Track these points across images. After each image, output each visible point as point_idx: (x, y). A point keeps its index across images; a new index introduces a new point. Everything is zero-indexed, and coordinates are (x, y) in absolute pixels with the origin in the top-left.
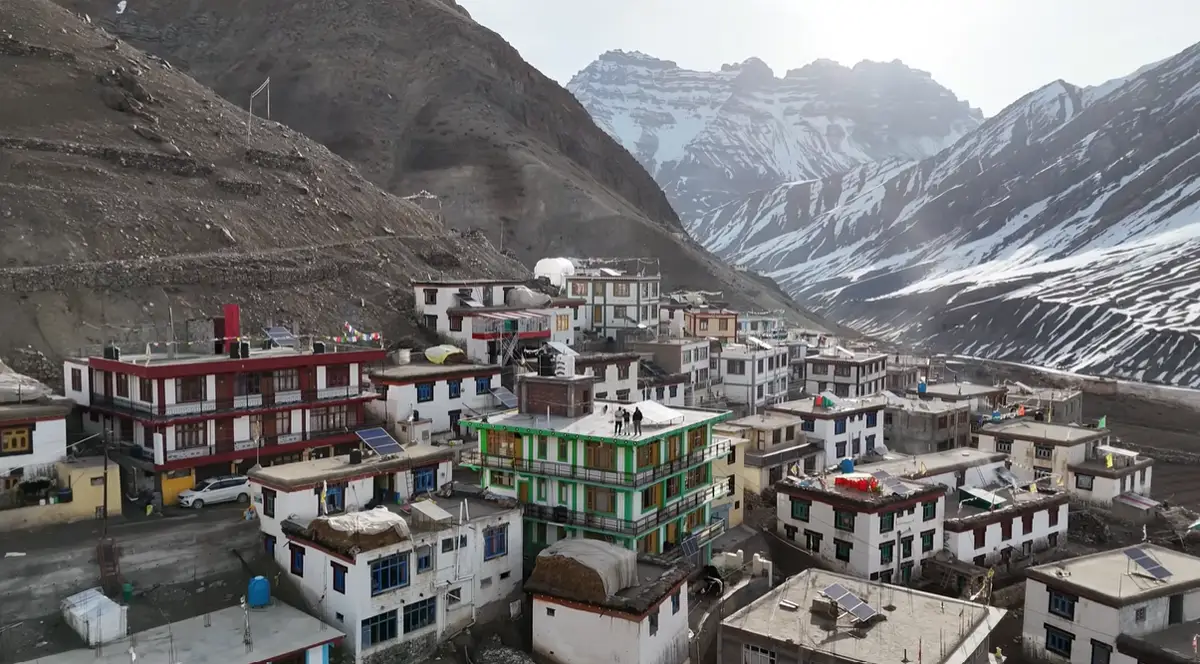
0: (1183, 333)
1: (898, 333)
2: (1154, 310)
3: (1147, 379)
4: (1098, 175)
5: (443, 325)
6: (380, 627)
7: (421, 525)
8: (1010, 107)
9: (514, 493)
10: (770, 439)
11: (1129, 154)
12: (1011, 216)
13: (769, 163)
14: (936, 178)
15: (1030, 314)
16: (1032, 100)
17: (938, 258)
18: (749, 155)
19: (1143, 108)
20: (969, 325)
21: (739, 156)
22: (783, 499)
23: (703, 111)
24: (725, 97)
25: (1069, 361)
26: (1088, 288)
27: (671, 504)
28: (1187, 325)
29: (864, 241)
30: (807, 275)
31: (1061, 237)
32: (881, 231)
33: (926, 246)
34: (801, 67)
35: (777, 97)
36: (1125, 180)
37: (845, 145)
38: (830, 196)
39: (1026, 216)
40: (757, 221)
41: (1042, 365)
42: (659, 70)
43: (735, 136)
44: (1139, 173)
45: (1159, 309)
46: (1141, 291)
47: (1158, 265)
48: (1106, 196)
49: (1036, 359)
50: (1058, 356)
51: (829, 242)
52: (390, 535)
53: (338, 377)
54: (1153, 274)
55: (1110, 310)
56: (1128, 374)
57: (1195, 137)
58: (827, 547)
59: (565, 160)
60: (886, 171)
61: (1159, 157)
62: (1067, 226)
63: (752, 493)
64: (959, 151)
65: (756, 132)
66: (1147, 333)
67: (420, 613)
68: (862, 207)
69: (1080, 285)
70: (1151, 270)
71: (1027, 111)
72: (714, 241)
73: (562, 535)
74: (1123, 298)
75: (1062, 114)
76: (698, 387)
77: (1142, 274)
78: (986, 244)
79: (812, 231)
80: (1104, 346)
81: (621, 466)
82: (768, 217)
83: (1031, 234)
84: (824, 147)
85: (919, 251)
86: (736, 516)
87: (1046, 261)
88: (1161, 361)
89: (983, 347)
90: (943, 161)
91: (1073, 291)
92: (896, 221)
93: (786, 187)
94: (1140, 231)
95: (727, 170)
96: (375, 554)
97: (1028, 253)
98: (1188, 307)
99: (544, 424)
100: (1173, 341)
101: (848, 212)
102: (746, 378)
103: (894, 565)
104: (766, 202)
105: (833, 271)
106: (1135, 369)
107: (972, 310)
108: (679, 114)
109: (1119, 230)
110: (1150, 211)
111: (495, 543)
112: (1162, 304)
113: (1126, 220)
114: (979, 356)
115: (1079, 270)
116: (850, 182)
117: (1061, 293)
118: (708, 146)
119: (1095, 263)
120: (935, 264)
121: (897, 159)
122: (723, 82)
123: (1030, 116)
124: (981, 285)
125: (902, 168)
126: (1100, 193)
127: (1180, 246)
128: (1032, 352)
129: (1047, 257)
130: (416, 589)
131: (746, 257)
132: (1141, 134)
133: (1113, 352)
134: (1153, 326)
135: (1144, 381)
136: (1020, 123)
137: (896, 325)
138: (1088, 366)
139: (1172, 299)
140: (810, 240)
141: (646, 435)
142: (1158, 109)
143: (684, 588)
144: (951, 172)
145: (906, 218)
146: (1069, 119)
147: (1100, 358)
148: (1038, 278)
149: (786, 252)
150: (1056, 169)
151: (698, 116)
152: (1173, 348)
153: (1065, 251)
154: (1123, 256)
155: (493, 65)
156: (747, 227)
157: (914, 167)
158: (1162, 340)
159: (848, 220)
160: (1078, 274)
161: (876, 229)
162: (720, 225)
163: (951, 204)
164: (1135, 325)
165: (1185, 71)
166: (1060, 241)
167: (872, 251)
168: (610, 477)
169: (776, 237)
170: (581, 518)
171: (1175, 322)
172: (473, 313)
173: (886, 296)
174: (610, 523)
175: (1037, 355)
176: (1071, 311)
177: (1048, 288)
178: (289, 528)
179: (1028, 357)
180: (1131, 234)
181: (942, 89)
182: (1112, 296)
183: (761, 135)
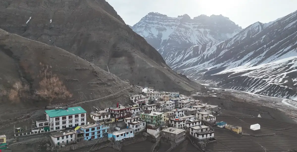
0: (277, 85)
1: (217, 83)
2: (272, 79)
3: (269, 95)
4: (265, 46)
5: (134, 101)
6: (136, 130)
7: (139, 123)
8: (246, 28)
9: (144, 120)
10: (170, 114)
11: (272, 41)
12: (245, 55)
13: (189, 40)
14: (229, 45)
15: (246, 80)
16: (251, 27)
17: (228, 65)
18: (184, 38)
19: (277, 30)
20: (232, 82)
21: (182, 38)
22: (170, 121)
23: (173, 27)
24: (178, 24)
25: (253, 91)
26: (259, 74)
27: (158, 121)
28: (278, 83)
29: (211, 60)
30: (198, 68)
31: (256, 61)
32: (215, 58)
33: (226, 62)
34: (197, 16)
35: (191, 24)
36: (271, 47)
37: (208, 35)
38: (204, 49)
39: (249, 55)
40: (186, 55)
41: (247, 92)
42: (162, 17)
43: (181, 33)
44: (274, 46)
45: (273, 79)
46: (270, 75)
47: (275, 69)
48: (267, 51)
49: (246, 90)
50: (251, 90)
51: (203, 60)
52: (137, 123)
53: (128, 110)
54: (274, 71)
55: (263, 79)
56: (265, 94)
57: (287, 37)
58: (174, 126)
59: (142, 54)
60: (217, 43)
61: (279, 42)
62: (257, 58)
63: (167, 120)
64: (235, 38)
65: (186, 32)
66: (270, 85)
67: (139, 129)
68: (211, 52)
69: (258, 73)
70: (273, 70)
71: (250, 29)
72: (176, 60)
73: (149, 124)
74: (266, 77)
75: (259, 30)
76: (163, 108)
77: (271, 71)
78: (239, 62)
79: (200, 57)
80: (261, 88)
81: (154, 118)
82: (189, 54)
83: (250, 59)
84: (203, 36)
85: (224, 63)
86: (165, 123)
87: (252, 66)
88: (272, 91)
89: (235, 87)
90: (230, 41)
91: (256, 75)
92: (219, 56)
93: (193, 47)
94: (274, 60)
95: (179, 42)
96: (136, 125)
97: (248, 64)
98: (280, 79)
99: (147, 114)
100: (275, 87)
101: (208, 53)
102: (169, 106)
103: (180, 127)
104: (188, 50)
105: (204, 67)
106: (267, 93)
107: (233, 79)
108: (167, 28)
109: (269, 59)
110: (276, 55)
111: (144, 124)
112: (274, 78)
113: (271, 57)
114: (234, 89)
115: (258, 69)
116: (208, 46)
117: (253, 75)
118: (174, 36)
119: (262, 68)
120: (227, 66)
121: (220, 40)
122: (178, 20)
123: (251, 30)
124: (236, 73)
125: (221, 42)
126: (266, 50)
127: (281, 64)
128: (245, 89)
129: (253, 65)
130: (138, 128)
131: (183, 64)
132: (276, 36)
133: (262, 89)
134: (271, 83)
135: (268, 96)
136: (249, 32)
137: (217, 82)
138: (257, 92)
139: (276, 77)
140: (199, 60)
141: (156, 115)
142: (280, 30)
143: (159, 128)
144: (232, 44)
145: (221, 55)
146: (260, 31)
147: (259, 90)
148: (249, 71)
149: (192, 63)
150: (256, 44)
151: (172, 28)
152: (275, 88)
153: (257, 64)
154: (268, 66)
155: (127, 34)
156: (184, 56)
157: (224, 42)
158: (273, 87)
159: (208, 55)
160: (258, 70)
161: (214, 57)
162: (177, 56)
163: (232, 52)
164: (268, 83)
165: (287, 20)
166: (256, 62)
167: (213, 63)
168: (153, 119)
169: (190, 59)
170: (150, 122)
171: (276, 82)
172: (137, 100)
173: (216, 74)
174: (153, 123)
175: (247, 89)
176: (254, 79)
177: (251, 74)
178: (128, 123)
179: (244, 90)
180: (272, 60)
181: (232, 22)
182: (264, 76)
183: (187, 33)
